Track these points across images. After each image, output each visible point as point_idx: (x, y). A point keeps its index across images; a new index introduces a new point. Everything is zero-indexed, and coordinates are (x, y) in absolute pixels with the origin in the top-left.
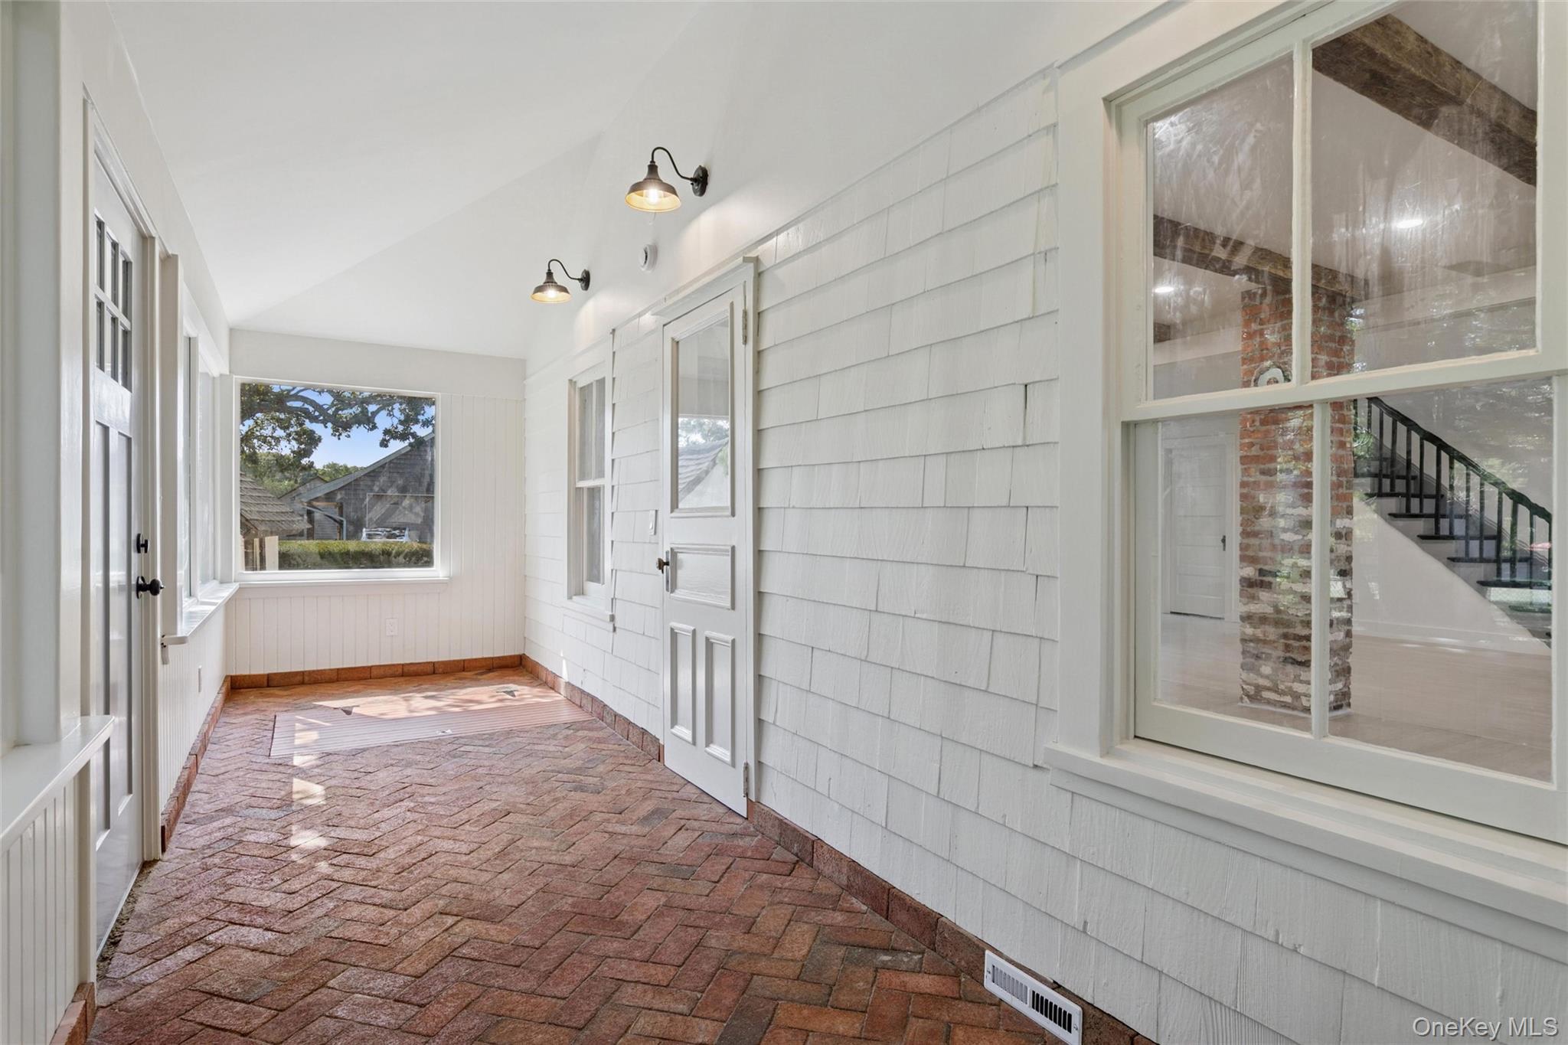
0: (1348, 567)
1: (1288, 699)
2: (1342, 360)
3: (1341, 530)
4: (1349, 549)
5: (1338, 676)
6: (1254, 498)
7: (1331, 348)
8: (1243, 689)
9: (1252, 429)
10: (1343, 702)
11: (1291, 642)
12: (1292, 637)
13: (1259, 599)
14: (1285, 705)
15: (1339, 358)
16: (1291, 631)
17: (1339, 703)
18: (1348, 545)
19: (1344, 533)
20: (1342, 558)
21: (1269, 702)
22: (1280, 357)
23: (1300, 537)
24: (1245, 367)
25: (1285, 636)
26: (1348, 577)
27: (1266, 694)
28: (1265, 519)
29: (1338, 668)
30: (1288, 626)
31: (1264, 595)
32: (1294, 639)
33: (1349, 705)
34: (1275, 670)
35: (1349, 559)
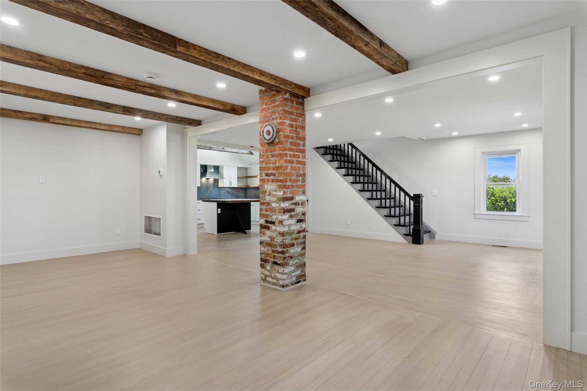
0: (303, 218)
1: (275, 281)
2: (298, 124)
3: (299, 201)
4: (304, 209)
5: (297, 268)
6: (263, 187)
7: (292, 118)
8: (261, 276)
9: (263, 154)
10: (301, 280)
11: (276, 254)
12: (276, 252)
13: (266, 234)
14: (274, 284)
15: (296, 122)
16: (275, 249)
17: (298, 280)
18: (303, 208)
19: (300, 203)
20: (299, 214)
21: (269, 282)
22: (272, 121)
23: (278, 205)
24: (260, 125)
25: (273, 251)
26: (304, 223)
27: (269, 279)
28: (267, 197)
29: (297, 264)
30: (274, 247)
31: (268, 232)
32: (277, 253)
33: (305, 280)
34: (271, 267)
35: (304, 214)
